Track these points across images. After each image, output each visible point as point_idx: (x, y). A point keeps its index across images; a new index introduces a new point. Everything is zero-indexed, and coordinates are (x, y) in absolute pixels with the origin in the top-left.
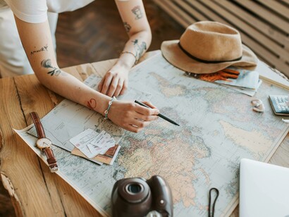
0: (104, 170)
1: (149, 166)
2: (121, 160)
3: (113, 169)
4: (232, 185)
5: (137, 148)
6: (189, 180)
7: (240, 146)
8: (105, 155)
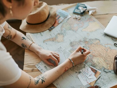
0: (103, 75)
1: (102, 59)
2: (98, 68)
3: (103, 72)
4: (112, 39)
5: (92, 61)
6: (110, 50)
7: (96, 30)
8: (95, 73)
